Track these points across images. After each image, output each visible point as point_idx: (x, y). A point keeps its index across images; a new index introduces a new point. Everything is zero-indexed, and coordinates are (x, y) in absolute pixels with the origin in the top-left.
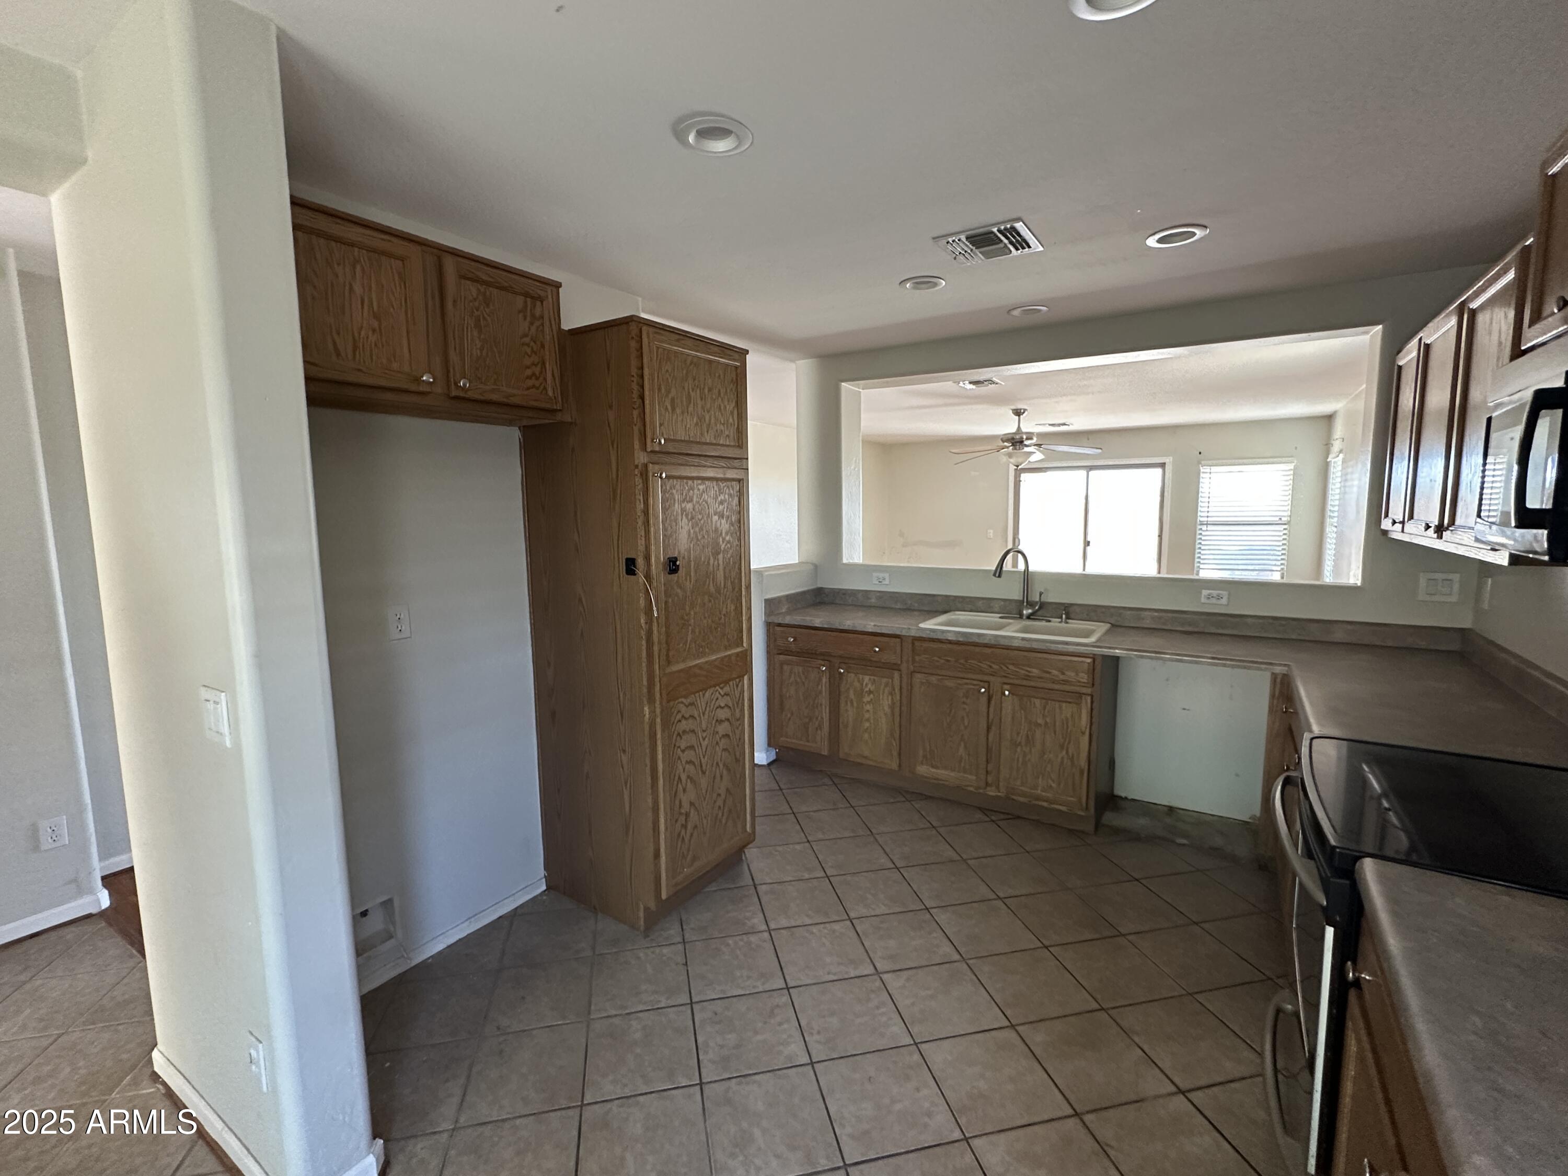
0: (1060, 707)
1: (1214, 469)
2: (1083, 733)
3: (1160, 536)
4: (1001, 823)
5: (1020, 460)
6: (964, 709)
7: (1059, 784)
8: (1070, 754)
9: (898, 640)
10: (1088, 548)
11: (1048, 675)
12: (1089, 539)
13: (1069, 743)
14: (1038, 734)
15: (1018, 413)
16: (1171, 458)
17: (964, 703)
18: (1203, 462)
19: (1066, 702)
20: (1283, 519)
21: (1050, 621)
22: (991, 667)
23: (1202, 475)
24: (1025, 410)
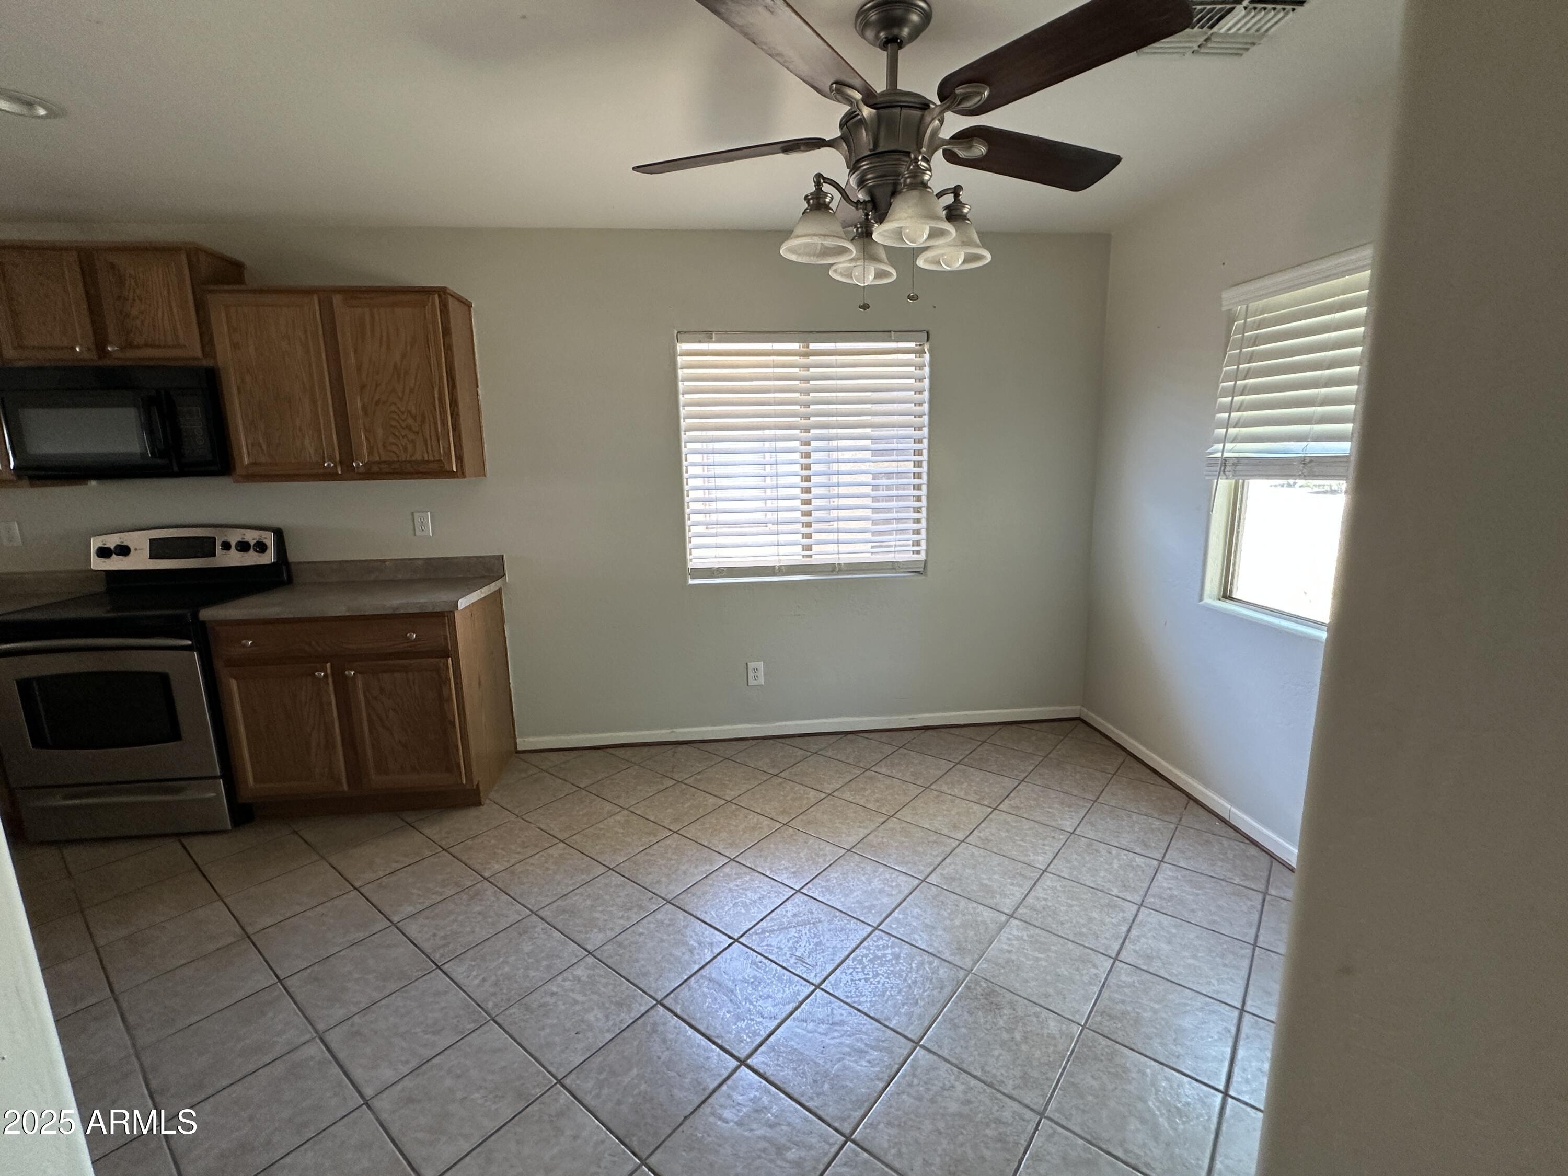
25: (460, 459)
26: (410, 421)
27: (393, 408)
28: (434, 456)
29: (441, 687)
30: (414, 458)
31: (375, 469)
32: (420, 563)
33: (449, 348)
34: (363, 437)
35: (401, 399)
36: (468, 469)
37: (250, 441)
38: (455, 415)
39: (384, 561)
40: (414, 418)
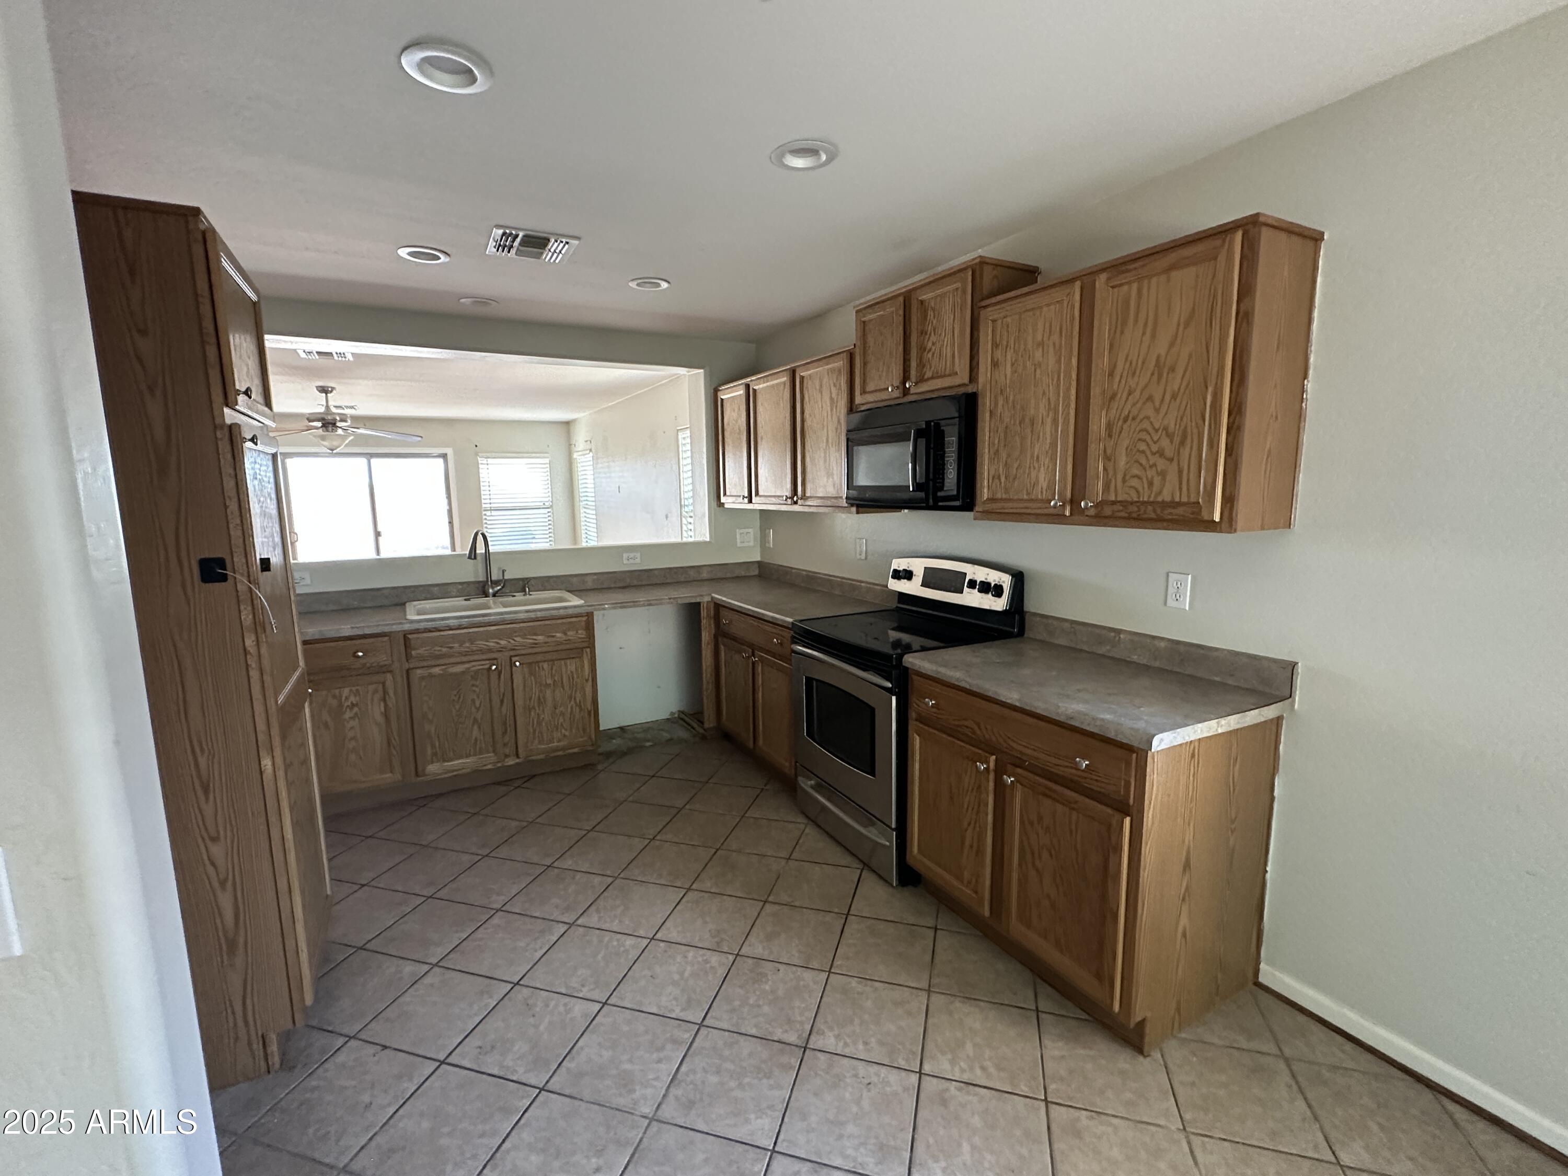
0: (566, 664)
1: (490, 461)
2: (587, 681)
3: (451, 523)
4: (524, 786)
5: (335, 443)
6: (474, 691)
7: (571, 731)
8: (578, 701)
9: (386, 639)
10: (380, 539)
11: (553, 639)
12: (379, 529)
13: (576, 691)
14: (548, 693)
15: (324, 390)
16: (451, 449)
17: (473, 685)
18: (480, 454)
19: (570, 658)
20: (547, 504)
21: (514, 596)
22: (498, 643)
23: (480, 466)
24: (333, 389)
25: (1229, 500)
26: (1165, 442)
27: (1146, 425)
28: (1189, 497)
29: (1109, 855)
30: (1160, 499)
31: (1108, 511)
32: (1163, 644)
33: (1244, 318)
34: (1101, 468)
35: (1157, 411)
36: (1240, 520)
37: (992, 473)
38: (1234, 429)
39: (1118, 632)
40: (1170, 436)
